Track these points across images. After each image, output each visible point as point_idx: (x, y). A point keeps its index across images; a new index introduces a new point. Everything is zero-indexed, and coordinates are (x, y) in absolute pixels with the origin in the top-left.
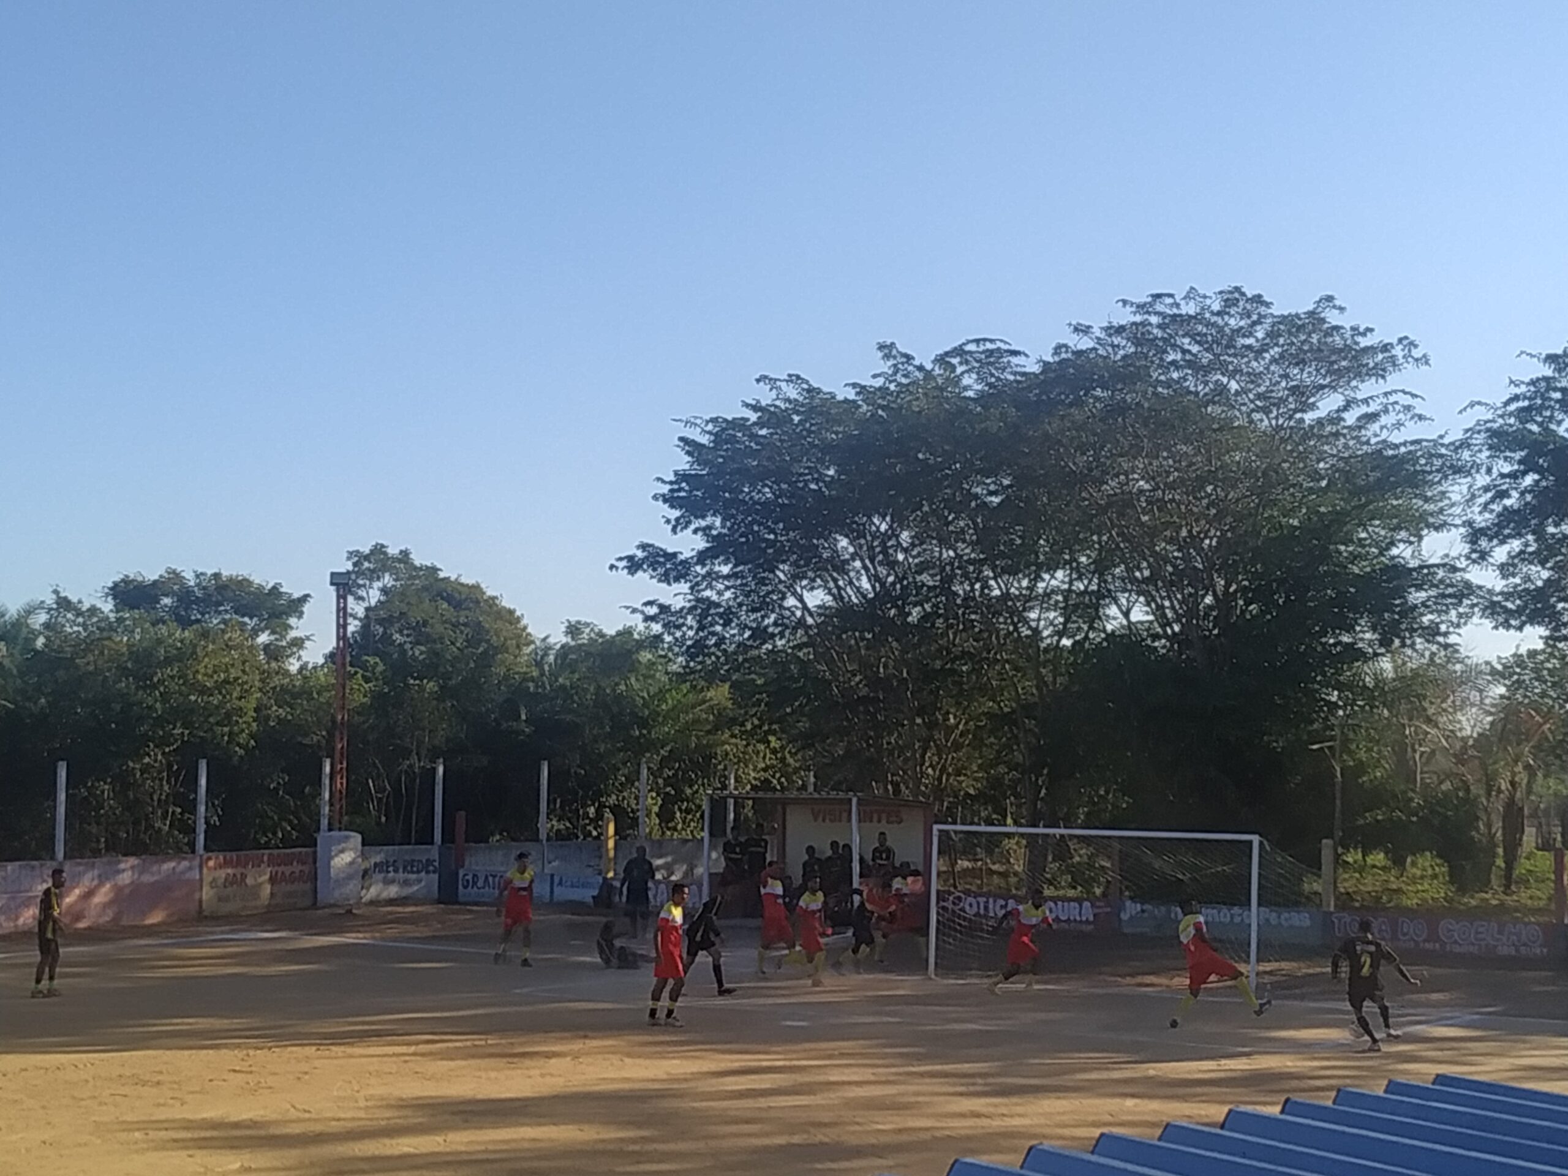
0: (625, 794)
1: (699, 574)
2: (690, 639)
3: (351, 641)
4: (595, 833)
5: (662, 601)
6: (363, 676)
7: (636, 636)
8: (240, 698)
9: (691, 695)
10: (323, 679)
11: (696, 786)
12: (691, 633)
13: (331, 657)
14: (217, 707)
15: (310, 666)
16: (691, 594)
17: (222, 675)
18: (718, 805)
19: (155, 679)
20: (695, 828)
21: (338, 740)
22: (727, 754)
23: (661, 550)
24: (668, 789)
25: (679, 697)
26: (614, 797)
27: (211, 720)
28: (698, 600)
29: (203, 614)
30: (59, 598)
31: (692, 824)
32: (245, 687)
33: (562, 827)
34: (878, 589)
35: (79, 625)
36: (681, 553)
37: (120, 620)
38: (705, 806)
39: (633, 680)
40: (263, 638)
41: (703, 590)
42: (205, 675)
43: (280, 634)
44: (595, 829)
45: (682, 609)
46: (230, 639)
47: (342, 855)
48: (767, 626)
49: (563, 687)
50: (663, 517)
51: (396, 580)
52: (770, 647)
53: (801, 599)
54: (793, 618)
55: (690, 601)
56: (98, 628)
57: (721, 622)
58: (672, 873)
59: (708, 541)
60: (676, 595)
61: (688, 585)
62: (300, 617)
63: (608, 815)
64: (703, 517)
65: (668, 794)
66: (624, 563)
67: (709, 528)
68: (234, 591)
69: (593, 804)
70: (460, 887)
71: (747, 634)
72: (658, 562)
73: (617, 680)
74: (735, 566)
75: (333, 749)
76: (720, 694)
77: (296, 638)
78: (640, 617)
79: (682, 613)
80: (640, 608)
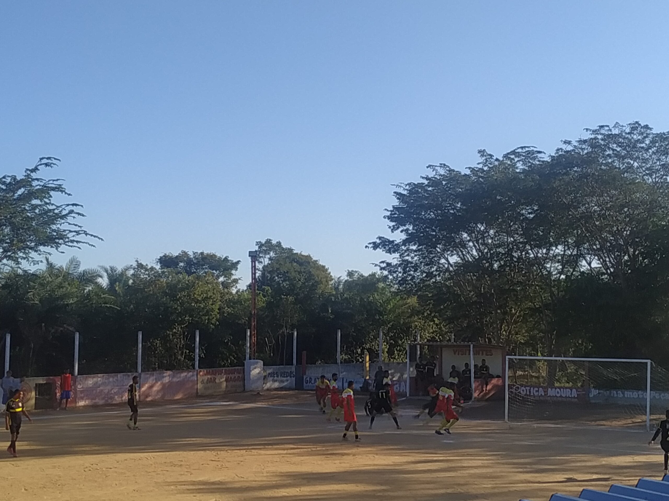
0: (373, 343)
1: (403, 250)
2: (400, 277)
3: (258, 280)
4: (360, 360)
5: (388, 261)
6: (262, 294)
7: (377, 276)
8: (212, 305)
9: (400, 301)
10: (246, 296)
11: (403, 340)
12: (400, 275)
13: (249, 286)
14: (203, 308)
15: (241, 291)
16: (400, 258)
17: (205, 295)
18: (413, 348)
19: (178, 297)
20: (403, 358)
21: (252, 321)
22: (416, 326)
23: (387, 239)
24: (392, 341)
25: (396, 302)
26: (368, 345)
27: (201, 313)
28: (403, 261)
29: (197, 270)
30: (138, 263)
31: (402, 356)
32: (215, 300)
33: (346, 357)
34: (480, 255)
35: (146, 274)
36: (396, 241)
37: (163, 272)
38: (407, 348)
39: (376, 295)
40: (221, 279)
41: (405, 256)
42: (198, 295)
43: (229, 278)
44: (361, 358)
45: (396, 264)
46: (208, 280)
47: (255, 370)
48: (433, 271)
49: (346, 298)
50: (388, 225)
51: (275, 254)
52: (434, 280)
53: (447, 260)
54: (444, 268)
55: (399, 261)
56: (154, 276)
57: (413, 270)
58: (394, 377)
59: (407, 236)
60: (393, 258)
61: (399, 254)
62: (236, 270)
63: (366, 352)
64: (405, 225)
65: (391, 343)
66: (372, 245)
67: (407, 230)
68: (209, 260)
69: (360, 348)
70: (304, 383)
71: (424, 275)
72: (386, 245)
73: (369, 295)
74: (419, 246)
75: (251, 325)
76: (413, 301)
77: (235, 279)
78: (378, 268)
79: (396, 266)
80: (379, 264)
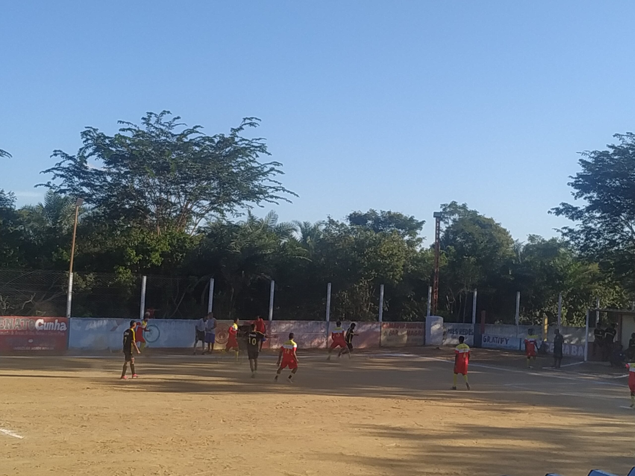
0: (552, 307)
1: (586, 217)
2: (582, 243)
3: (441, 240)
4: (539, 323)
5: (570, 227)
6: (445, 254)
7: (558, 241)
8: (397, 261)
9: (581, 267)
10: (429, 255)
11: (583, 306)
12: (582, 241)
13: (433, 246)
14: (388, 264)
15: (425, 249)
16: (583, 225)
17: (390, 252)
18: (593, 314)
19: (365, 253)
20: (582, 323)
21: (435, 279)
22: (597, 293)
23: (571, 206)
24: (571, 306)
25: (576, 268)
26: (547, 308)
27: (386, 269)
28: (585, 227)
29: (384, 228)
30: (330, 220)
31: (581, 321)
32: (399, 257)
33: (525, 319)
35: (337, 230)
36: (579, 208)
37: (353, 229)
38: (587, 314)
39: (557, 260)
40: (407, 238)
41: (588, 223)
42: (384, 251)
43: (413, 236)
44: (539, 321)
45: (579, 231)
46: (394, 238)
47: (435, 326)
48: (616, 239)
49: (527, 262)
50: (571, 192)
51: (459, 216)
52: (617, 248)
53: (631, 228)
54: (627, 236)
55: (582, 228)
56: (344, 232)
57: (596, 237)
58: (572, 341)
59: (590, 203)
60: (577, 225)
61: (582, 221)
62: (421, 230)
63: (544, 315)
64: (589, 193)
65: (571, 308)
66: (555, 211)
67: (591, 197)
68: (396, 219)
69: (538, 311)
70: (482, 341)
71: (607, 242)
72: (569, 211)
73: (549, 260)
74: (602, 214)
75: (433, 283)
76: (594, 267)
77: (419, 238)
78: (560, 234)
79: (579, 232)
80: (561, 230)
